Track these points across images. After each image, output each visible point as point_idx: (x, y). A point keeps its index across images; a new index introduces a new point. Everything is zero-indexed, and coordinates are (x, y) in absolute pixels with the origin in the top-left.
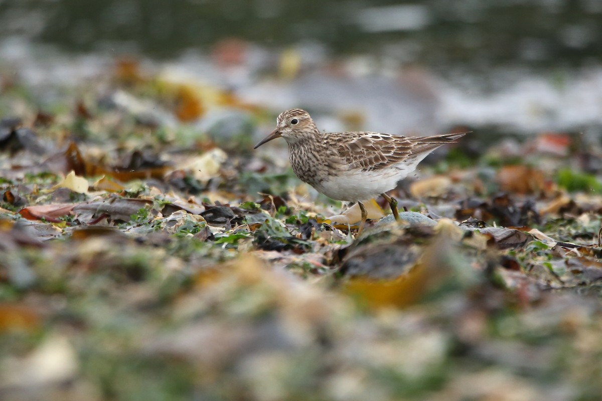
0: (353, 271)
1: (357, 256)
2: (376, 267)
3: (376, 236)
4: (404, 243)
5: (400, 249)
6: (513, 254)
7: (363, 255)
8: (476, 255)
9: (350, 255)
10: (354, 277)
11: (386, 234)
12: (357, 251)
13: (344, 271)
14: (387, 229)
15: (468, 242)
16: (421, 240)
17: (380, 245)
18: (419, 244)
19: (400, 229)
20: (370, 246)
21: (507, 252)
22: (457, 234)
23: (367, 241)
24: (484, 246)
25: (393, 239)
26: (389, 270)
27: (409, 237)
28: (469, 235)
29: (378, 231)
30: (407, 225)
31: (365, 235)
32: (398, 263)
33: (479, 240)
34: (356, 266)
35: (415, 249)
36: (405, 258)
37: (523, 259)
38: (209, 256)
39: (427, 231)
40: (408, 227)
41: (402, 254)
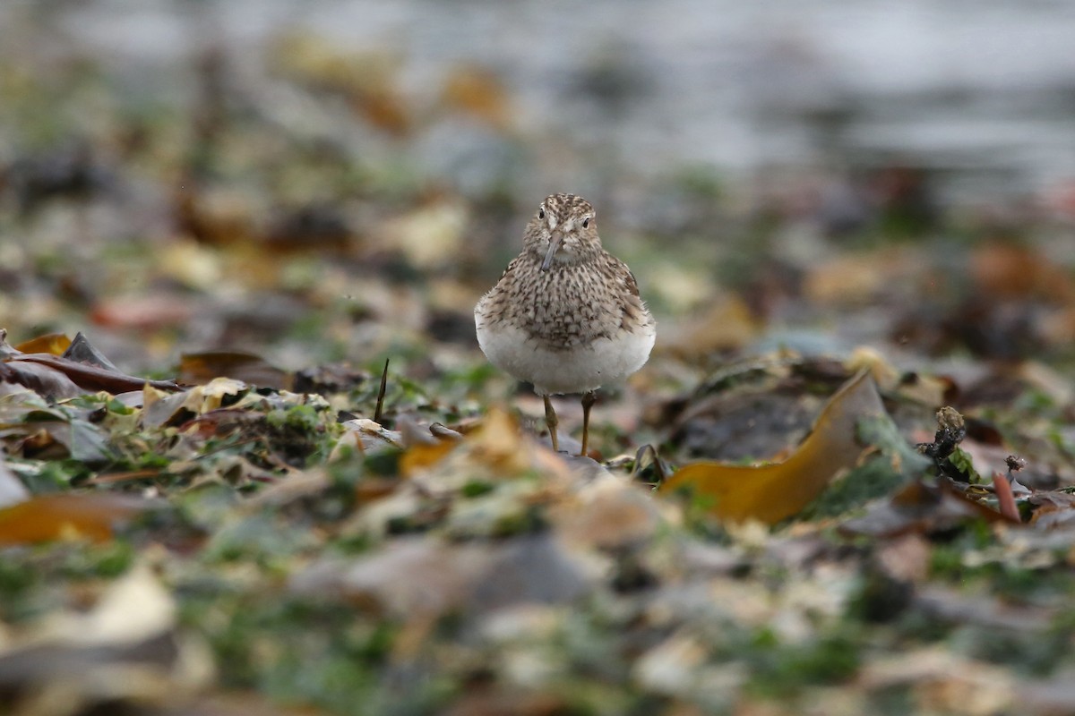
0: (695, 442)
1: (703, 415)
2: (739, 434)
3: (739, 378)
4: (790, 391)
5: (782, 403)
6: (991, 416)
7: (714, 413)
8: (921, 416)
9: (690, 413)
10: (697, 453)
11: (758, 374)
12: (704, 405)
13: (678, 440)
14: (759, 365)
15: (909, 392)
16: (821, 387)
17: (746, 396)
18: (817, 394)
19: (784, 366)
20: (727, 396)
21: (978, 413)
22: (889, 377)
23: (722, 386)
24: (937, 399)
25: (770, 384)
26: (761, 440)
27: (799, 380)
28: (910, 379)
29: (743, 368)
30: (796, 357)
31: (719, 375)
32: (779, 429)
33: (929, 389)
34: (701, 432)
35: (810, 403)
36: (791, 420)
37: (1009, 426)
38: (430, 409)
39: (833, 370)
40: (799, 363)
41: (786, 412)
